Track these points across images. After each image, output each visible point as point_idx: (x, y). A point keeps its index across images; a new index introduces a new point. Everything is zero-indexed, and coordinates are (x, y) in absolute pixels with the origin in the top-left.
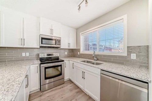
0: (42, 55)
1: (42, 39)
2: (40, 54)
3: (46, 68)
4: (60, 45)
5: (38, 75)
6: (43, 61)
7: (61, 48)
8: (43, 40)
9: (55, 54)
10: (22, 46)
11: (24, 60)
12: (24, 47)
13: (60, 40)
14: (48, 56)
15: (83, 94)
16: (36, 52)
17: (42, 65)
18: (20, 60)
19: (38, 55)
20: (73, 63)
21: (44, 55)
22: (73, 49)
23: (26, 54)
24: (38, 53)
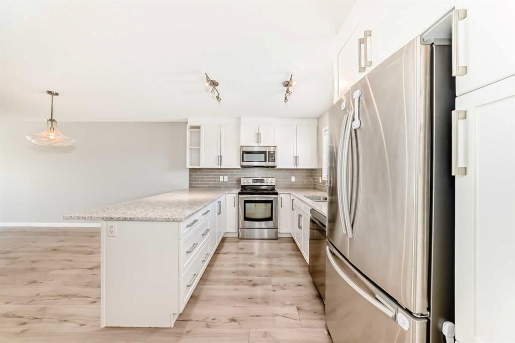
0: (245, 181)
1: (244, 152)
2: (242, 179)
3: (246, 202)
4: (274, 161)
5: (235, 210)
6: (244, 190)
7: (277, 167)
8: (245, 155)
9: (268, 180)
10: (219, 167)
11: (221, 187)
12: (222, 167)
13: (274, 152)
14: (255, 182)
15: (300, 259)
17: (241, 196)
18: (217, 187)
19: (239, 181)
20: (293, 200)
21: (247, 182)
22: (312, 169)
23: (224, 179)
24: (239, 177)
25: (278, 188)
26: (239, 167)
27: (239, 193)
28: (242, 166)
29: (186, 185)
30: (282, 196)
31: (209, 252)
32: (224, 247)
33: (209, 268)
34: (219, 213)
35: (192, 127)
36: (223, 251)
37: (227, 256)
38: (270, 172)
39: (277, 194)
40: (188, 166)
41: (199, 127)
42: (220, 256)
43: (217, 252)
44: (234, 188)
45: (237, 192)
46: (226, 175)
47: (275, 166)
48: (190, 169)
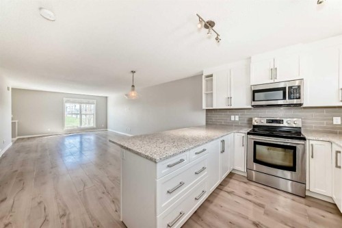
0: (257, 121)
2: (254, 118)
4: (299, 98)
6: (256, 130)
7: (304, 105)
8: (256, 94)
9: (290, 120)
10: (229, 107)
12: (231, 107)
13: (299, 87)
14: (270, 123)
16: (248, 115)
17: (250, 137)
19: (250, 120)
23: (235, 118)
24: (250, 117)
25: (307, 131)
26: (250, 107)
27: (249, 134)
28: (253, 106)
29: (204, 122)
30: (311, 142)
31: (206, 189)
32: (230, 185)
33: (207, 204)
34: (223, 151)
35: (207, 77)
36: (226, 188)
37: (229, 197)
38: (292, 111)
39: (304, 139)
40: (204, 107)
41: (211, 76)
42: (222, 193)
43: (220, 187)
44: (245, 127)
45: (246, 132)
46: (237, 115)
47: (301, 105)
48: (207, 110)
